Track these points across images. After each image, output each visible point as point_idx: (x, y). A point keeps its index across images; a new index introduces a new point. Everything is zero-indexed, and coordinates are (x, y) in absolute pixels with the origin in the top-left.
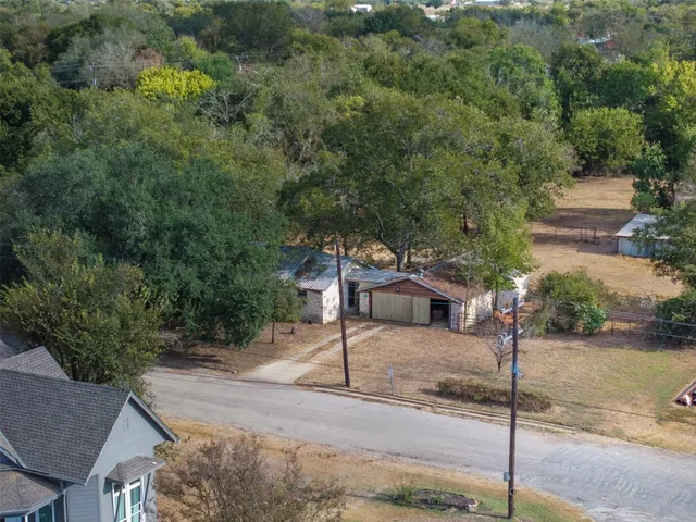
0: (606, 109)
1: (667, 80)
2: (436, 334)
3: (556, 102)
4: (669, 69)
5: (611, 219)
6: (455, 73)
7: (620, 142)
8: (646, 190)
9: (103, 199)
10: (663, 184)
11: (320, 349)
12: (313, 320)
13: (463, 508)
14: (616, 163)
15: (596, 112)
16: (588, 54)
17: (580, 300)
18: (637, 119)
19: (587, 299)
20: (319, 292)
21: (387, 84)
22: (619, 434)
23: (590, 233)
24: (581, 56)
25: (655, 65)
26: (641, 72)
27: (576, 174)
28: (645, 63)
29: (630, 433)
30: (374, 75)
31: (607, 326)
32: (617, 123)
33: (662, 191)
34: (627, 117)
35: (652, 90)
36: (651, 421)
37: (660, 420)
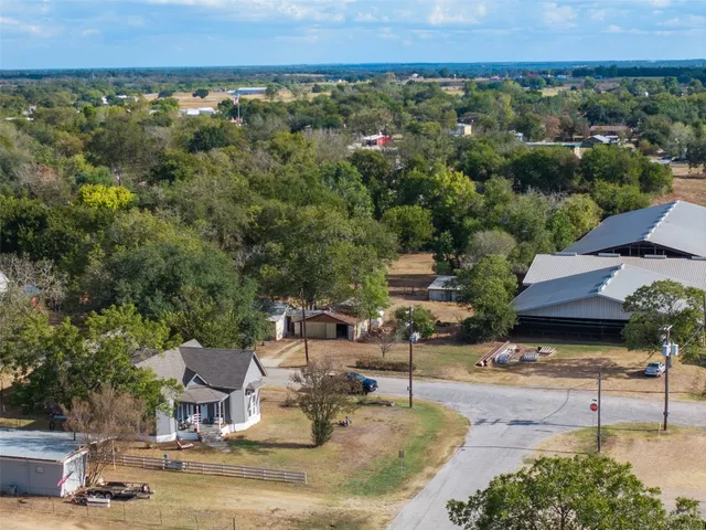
0: (407, 207)
1: (446, 185)
2: (341, 343)
3: (370, 203)
4: (447, 178)
5: (420, 280)
6: (306, 186)
7: (417, 229)
8: (442, 260)
9: (162, 273)
10: (452, 256)
11: (283, 352)
12: (271, 338)
13: (389, 405)
14: (415, 243)
15: (400, 209)
16: (376, 158)
17: (419, 321)
18: (428, 212)
19: (423, 320)
20: (274, 323)
21: (268, 196)
22: (451, 379)
23: (410, 289)
24: (372, 160)
25: (437, 175)
26: (427, 180)
27: (399, 252)
28: (431, 173)
29: (457, 378)
30: (257, 189)
31: (434, 336)
32: (414, 216)
33: (451, 261)
34: (421, 212)
35: (437, 193)
36: (466, 372)
37: (470, 373)
